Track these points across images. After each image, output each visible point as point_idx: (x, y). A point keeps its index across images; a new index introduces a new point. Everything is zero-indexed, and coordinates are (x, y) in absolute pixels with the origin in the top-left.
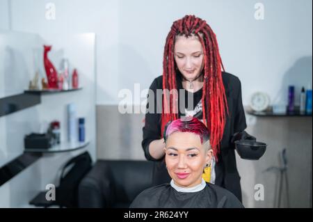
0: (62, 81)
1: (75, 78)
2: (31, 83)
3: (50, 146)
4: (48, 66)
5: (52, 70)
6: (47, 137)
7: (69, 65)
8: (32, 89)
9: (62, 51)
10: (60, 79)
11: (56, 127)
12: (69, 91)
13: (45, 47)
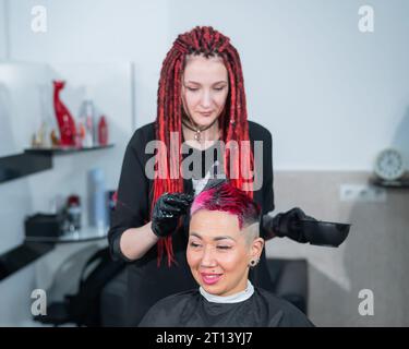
0: (82, 135)
1: (103, 130)
2: (34, 138)
3: (63, 233)
4: (61, 112)
5: (66, 118)
6: (58, 219)
7: (93, 110)
8: (35, 147)
9: (82, 89)
10: (78, 131)
11: (74, 204)
12: (94, 149)
13: (55, 83)
